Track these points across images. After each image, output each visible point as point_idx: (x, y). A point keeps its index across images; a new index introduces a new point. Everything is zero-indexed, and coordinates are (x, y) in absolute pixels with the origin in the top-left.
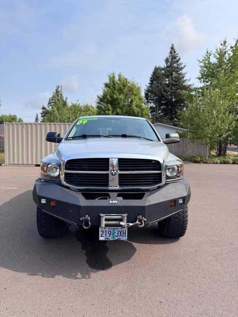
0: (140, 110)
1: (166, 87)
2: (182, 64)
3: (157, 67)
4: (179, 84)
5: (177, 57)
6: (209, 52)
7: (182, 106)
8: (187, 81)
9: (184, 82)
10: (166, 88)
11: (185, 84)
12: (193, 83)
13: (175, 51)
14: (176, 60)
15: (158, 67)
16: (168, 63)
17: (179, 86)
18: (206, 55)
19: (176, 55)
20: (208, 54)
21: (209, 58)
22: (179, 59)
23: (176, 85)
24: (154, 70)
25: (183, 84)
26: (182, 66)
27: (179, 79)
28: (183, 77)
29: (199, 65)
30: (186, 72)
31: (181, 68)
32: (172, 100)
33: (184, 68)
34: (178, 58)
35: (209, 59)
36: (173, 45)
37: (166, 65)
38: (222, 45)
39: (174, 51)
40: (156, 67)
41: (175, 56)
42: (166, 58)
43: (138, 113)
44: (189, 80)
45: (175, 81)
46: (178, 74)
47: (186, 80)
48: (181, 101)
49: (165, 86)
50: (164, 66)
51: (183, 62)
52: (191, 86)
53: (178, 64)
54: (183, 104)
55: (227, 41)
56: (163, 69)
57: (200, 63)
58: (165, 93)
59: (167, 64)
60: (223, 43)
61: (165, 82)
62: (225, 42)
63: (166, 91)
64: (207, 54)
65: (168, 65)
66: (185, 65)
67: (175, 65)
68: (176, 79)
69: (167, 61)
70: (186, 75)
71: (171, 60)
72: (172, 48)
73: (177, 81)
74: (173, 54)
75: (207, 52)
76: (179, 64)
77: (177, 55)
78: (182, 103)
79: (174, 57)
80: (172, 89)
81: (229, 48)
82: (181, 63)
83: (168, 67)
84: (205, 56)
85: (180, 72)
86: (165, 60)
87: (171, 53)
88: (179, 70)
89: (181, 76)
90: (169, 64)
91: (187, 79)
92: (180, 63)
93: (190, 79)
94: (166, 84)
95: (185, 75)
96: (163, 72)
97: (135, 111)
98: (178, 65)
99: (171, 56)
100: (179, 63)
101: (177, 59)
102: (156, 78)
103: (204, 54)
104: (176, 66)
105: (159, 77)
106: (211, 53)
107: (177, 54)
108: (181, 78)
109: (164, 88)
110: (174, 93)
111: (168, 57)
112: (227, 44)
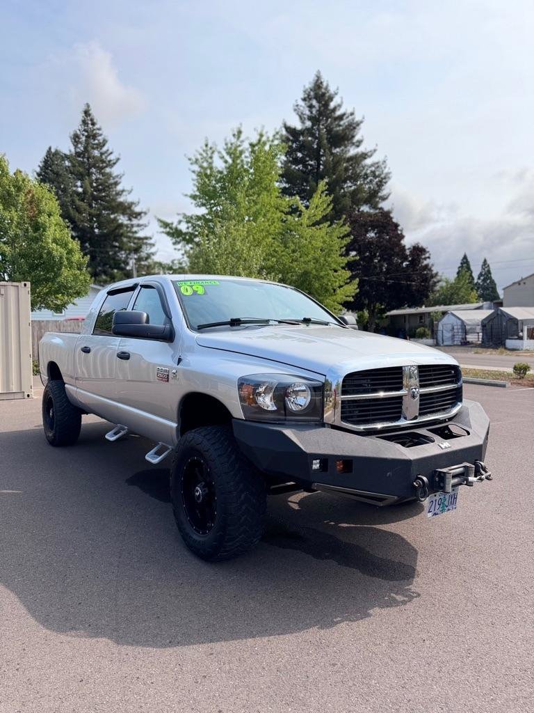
0: (64, 252)
1: (79, 200)
2: (111, 153)
3: (53, 150)
4: (107, 198)
5: (101, 135)
6: (209, 146)
7: (116, 247)
8: (124, 193)
9: (119, 194)
10: (78, 202)
11: (121, 199)
12: (137, 200)
13: (95, 121)
14: (96, 142)
15: (56, 151)
16: (80, 146)
17: (107, 202)
18: (204, 151)
19: (98, 131)
20: (209, 149)
21: (211, 158)
22: (105, 142)
23: (102, 198)
24: (47, 156)
25: (116, 199)
26: (112, 157)
27: (106, 187)
28: (116, 184)
29: (189, 169)
30: (122, 173)
31: (110, 161)
32: (95, 232)
33: (117, 164)
34: (100, 138)
35: (210, 160)
36: (88, 105)
37: (75, 149)
38: (234, 135)
39: (92, 120)
40: (50, 148)
41: (95, 132)
42: (72, 133)
43: (61, 258)
44: (130, 192)
45: (96, 189)
46: (103, 174)
47: (123, 191)
48: (115, 236)
49: (76, 199)
50: (70, 151)
51: (113, 149)
52: (133, 206)
53: (101, 151)
54: (117, 244)
55: (243, 129)
56: (66, 157)
57: (192, 164)
58: (77, 215)
59: (76, 147)
60: (236, 134)
61: (74, 189)
62: (240, 132)
63: (78, 210)
64: (205, 148)
65: (78, 150)
66: (118, 156)
67: (96, 153)
68: (101, 184)
69: (76, 139)
70: (123, 178)
71: (86, 140)
72: (87, 113)
73: (104, 190)
74: (90, 126)
75: (206, 145)
76: (106, 152)
77: (100, 132)
78: (116, 241)
79: (92, 136)
80: (90, 206)
81: (246, 145)
82: (109, 152)
83: (78, 154)
84: (202, 152)
85: (108, 170)
86: (71, 138)
87: (84, 122)
88: (105, 165)
89: (112, 181)
90: (81, 148)
91: (126, 189)
92: (108, 150)
93: (132, 190)
94: (78, 194)
95: (120, 178)
96: (67, 163)
97: (55, 253)
98: (102, 154)
99: (85, 130)
100: (104, 149)
101: (99, 140)
102: (52, 176)
103: (200, 146)
104: (99, 155)
105: (61, 175)
106: (214, 149)
107: (99, 129)
108: (111, 184)
109: (73, 201)
110: (98, 216)
111: (78, 132)
112: (243, 137)
